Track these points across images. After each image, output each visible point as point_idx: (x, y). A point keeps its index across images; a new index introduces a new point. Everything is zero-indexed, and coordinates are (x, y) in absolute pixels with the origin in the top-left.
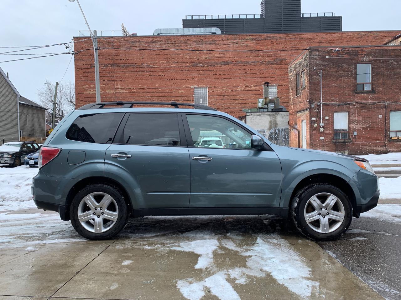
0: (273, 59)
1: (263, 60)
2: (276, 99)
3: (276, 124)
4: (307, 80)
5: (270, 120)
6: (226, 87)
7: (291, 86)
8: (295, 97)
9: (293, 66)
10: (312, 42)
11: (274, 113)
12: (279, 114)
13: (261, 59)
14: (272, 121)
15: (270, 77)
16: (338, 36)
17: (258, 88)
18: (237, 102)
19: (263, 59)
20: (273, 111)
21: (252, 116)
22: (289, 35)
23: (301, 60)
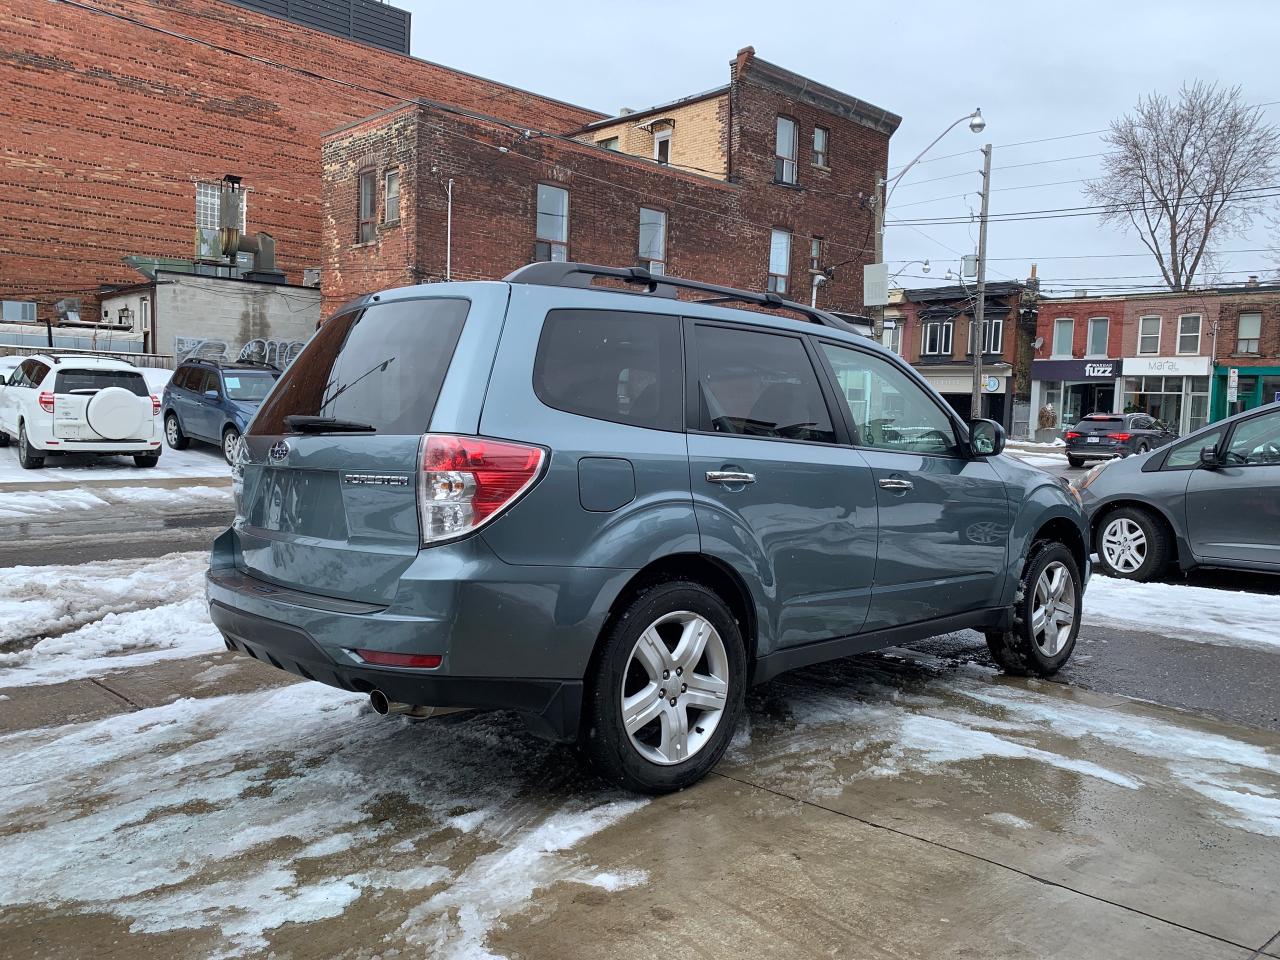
0: (231, 94)
1: (195, 89)
2: (263, 240)
3: (264, 326)
4: (408, 200)
5: (243, 309)
6: (41, 156)
7: (333, 208)
8: (354, 246)
9: (346, 143)
10: (360, 72)
11: (257, 287)
12: (274, 292)
13: (191, 84)
14: (252, 314)
15: (222, 157)
16: (434, 78)
17: (176, 185)
18: (91, 223)
19: (194, 83)
20: (248, 278)
21: (178, 287)
22: (290, 29)
23: (383, 132)
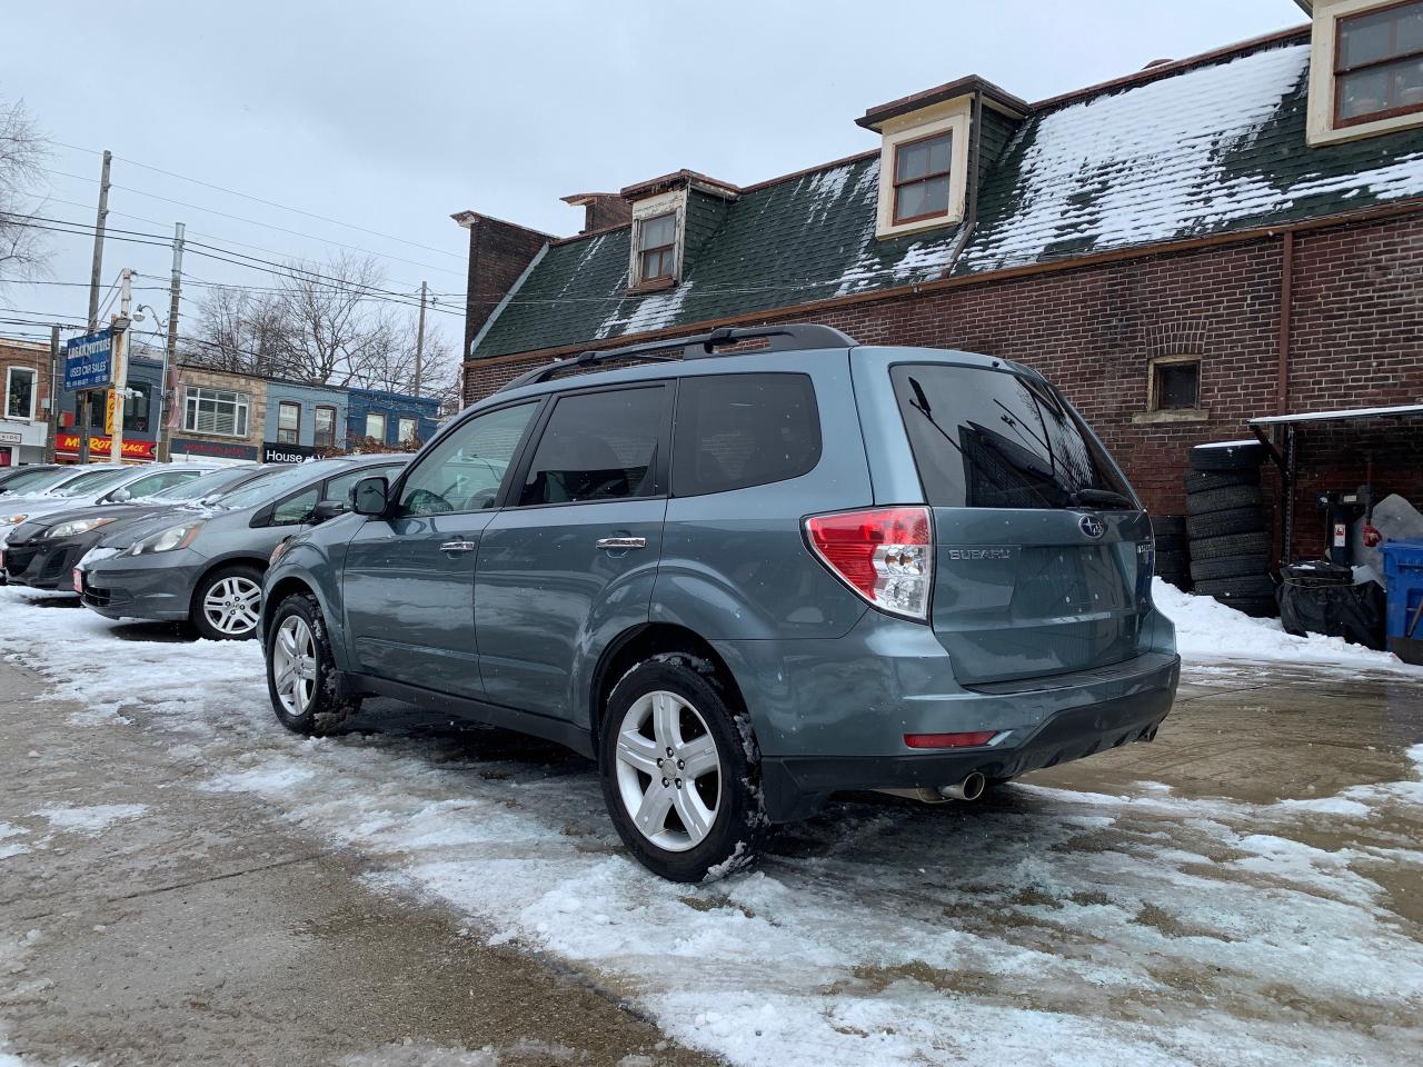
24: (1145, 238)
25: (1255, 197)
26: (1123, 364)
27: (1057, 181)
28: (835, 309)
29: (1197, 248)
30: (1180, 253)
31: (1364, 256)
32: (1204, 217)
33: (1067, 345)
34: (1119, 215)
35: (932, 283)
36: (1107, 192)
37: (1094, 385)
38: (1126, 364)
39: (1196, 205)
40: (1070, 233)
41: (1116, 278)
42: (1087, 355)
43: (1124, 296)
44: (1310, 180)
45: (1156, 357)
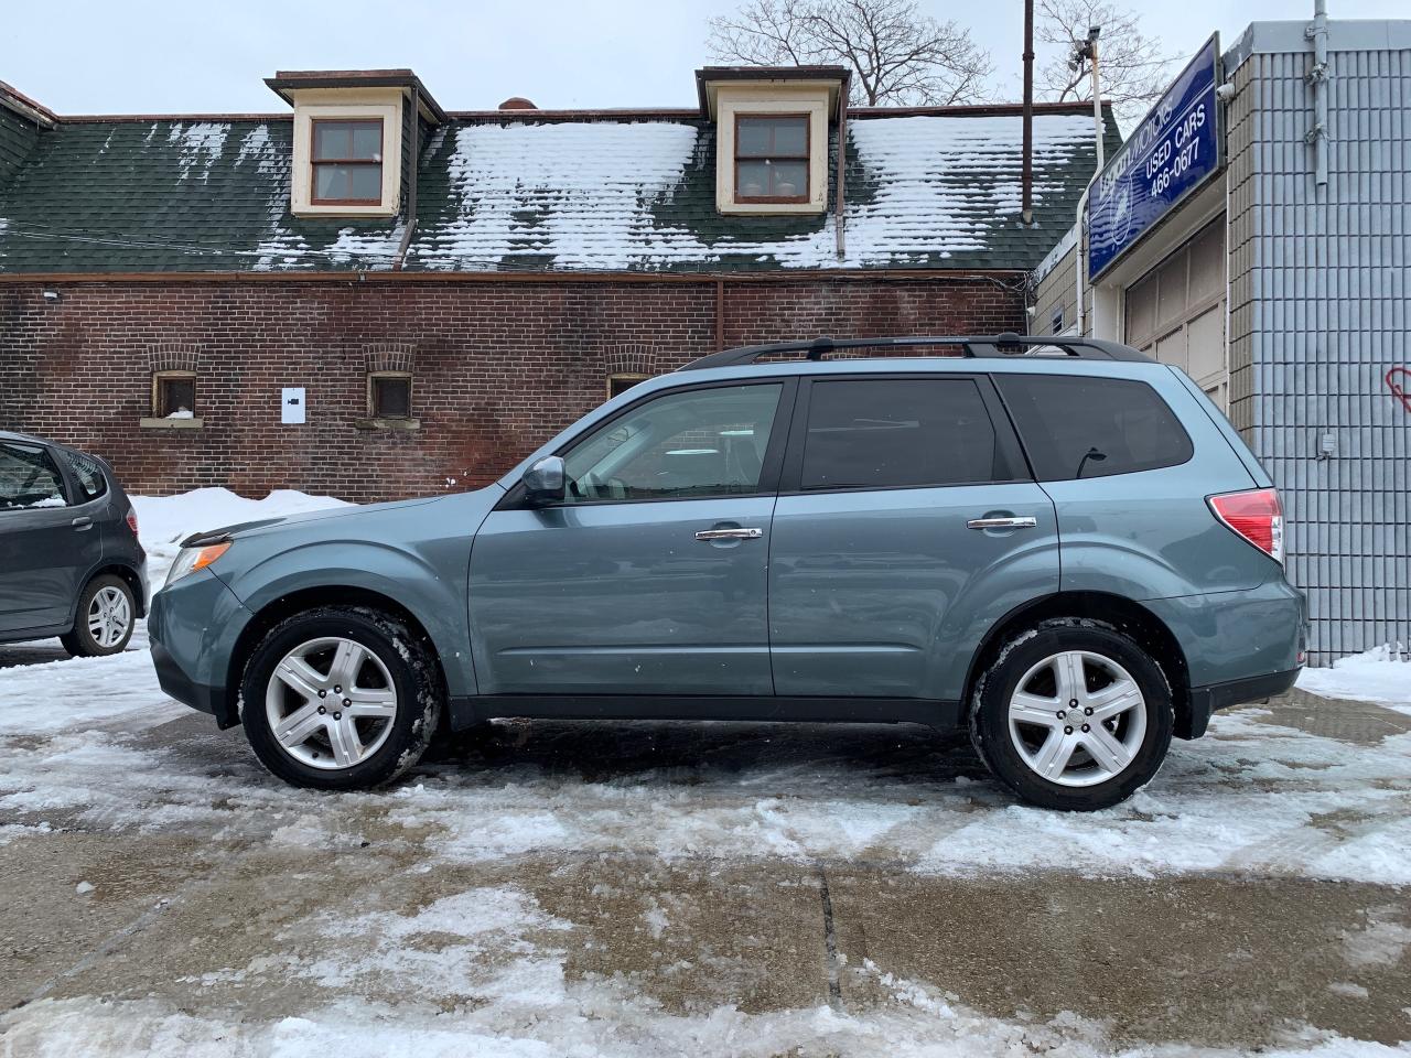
24: (602, 266)
25: (685, 248)
26: (585, 377)
27: (494, 195)
28: (254, 284)
29: (647, 283)
30: (632, 284)
31: (773, 309)
32: (650, 256)
33: (530, 353)
34: (570, 239)
35: (376, 274)
36: (550, 216)
37: (558, 393)
38: (588, 377)
39: (638, 244)
40: (525, 248)
41: (575, 298)
42: (551, 365)
43: (583, 315)
44: (726, 241)
45: (614, 372)
